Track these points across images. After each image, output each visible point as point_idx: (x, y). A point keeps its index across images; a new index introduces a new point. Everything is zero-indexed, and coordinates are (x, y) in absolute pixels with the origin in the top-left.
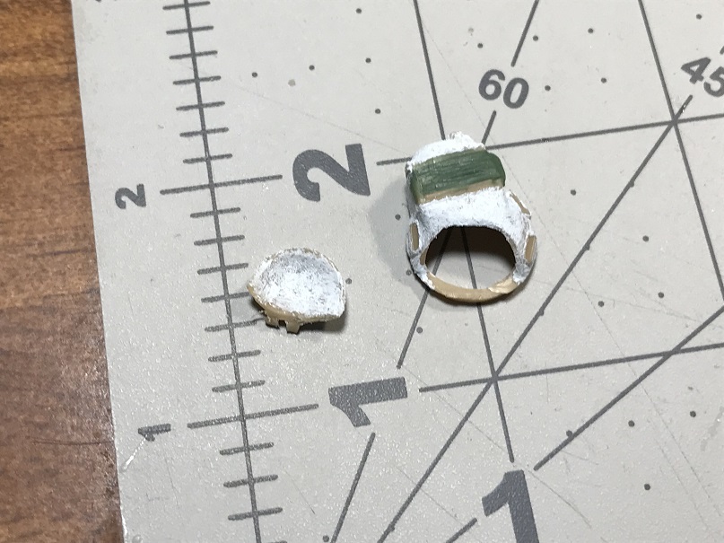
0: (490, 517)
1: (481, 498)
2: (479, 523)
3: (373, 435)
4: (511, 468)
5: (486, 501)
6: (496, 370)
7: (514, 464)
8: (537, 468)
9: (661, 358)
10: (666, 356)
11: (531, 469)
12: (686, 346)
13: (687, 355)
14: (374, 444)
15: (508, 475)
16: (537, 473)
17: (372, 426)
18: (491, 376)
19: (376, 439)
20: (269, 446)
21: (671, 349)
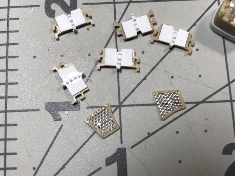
0: (108, 167)
1: (105, 158)
2: (102, 169)
3: (62, 125)
4: (120, 146)
5: (107, 160)
6: (121, 102)
7: (122, 145)
8: (132, 147)
9: (195, 104)
10: (198, 103)
11: (130, 148)
12: (207, 100)
13: (207, 104)
14: (62, 129)
15: (118, 149)
16: (132, 150)
17: (62, 121)
18: (118, 104)
19: (63, 127)
20: (15, 125)
21: (200, 100)
